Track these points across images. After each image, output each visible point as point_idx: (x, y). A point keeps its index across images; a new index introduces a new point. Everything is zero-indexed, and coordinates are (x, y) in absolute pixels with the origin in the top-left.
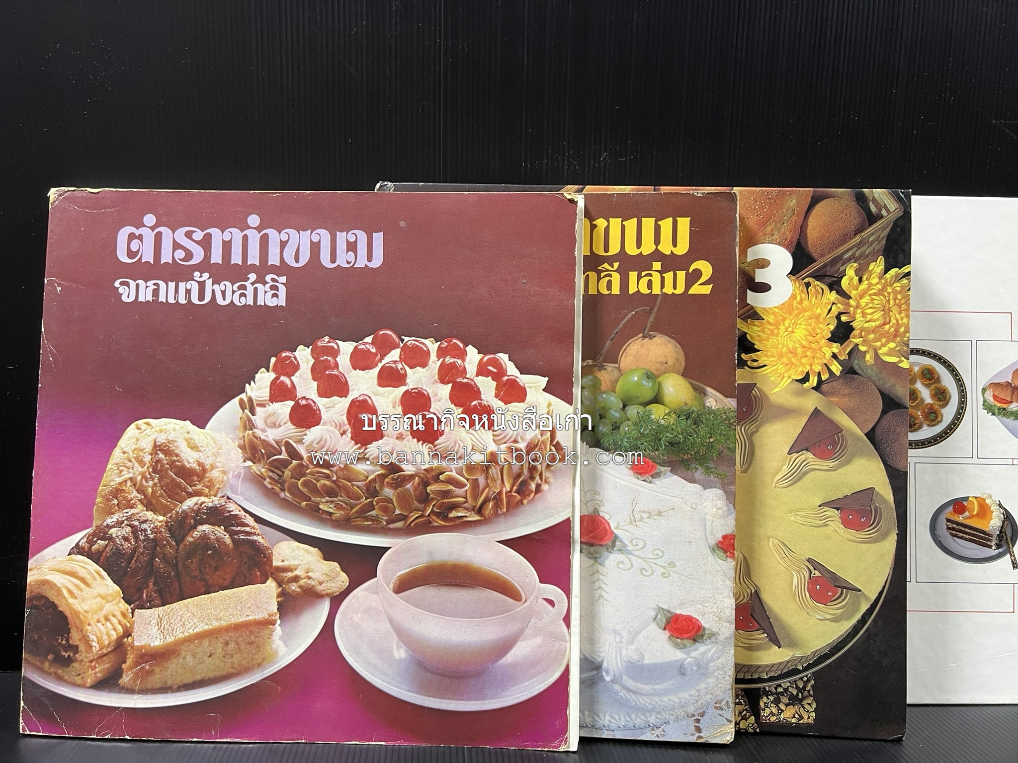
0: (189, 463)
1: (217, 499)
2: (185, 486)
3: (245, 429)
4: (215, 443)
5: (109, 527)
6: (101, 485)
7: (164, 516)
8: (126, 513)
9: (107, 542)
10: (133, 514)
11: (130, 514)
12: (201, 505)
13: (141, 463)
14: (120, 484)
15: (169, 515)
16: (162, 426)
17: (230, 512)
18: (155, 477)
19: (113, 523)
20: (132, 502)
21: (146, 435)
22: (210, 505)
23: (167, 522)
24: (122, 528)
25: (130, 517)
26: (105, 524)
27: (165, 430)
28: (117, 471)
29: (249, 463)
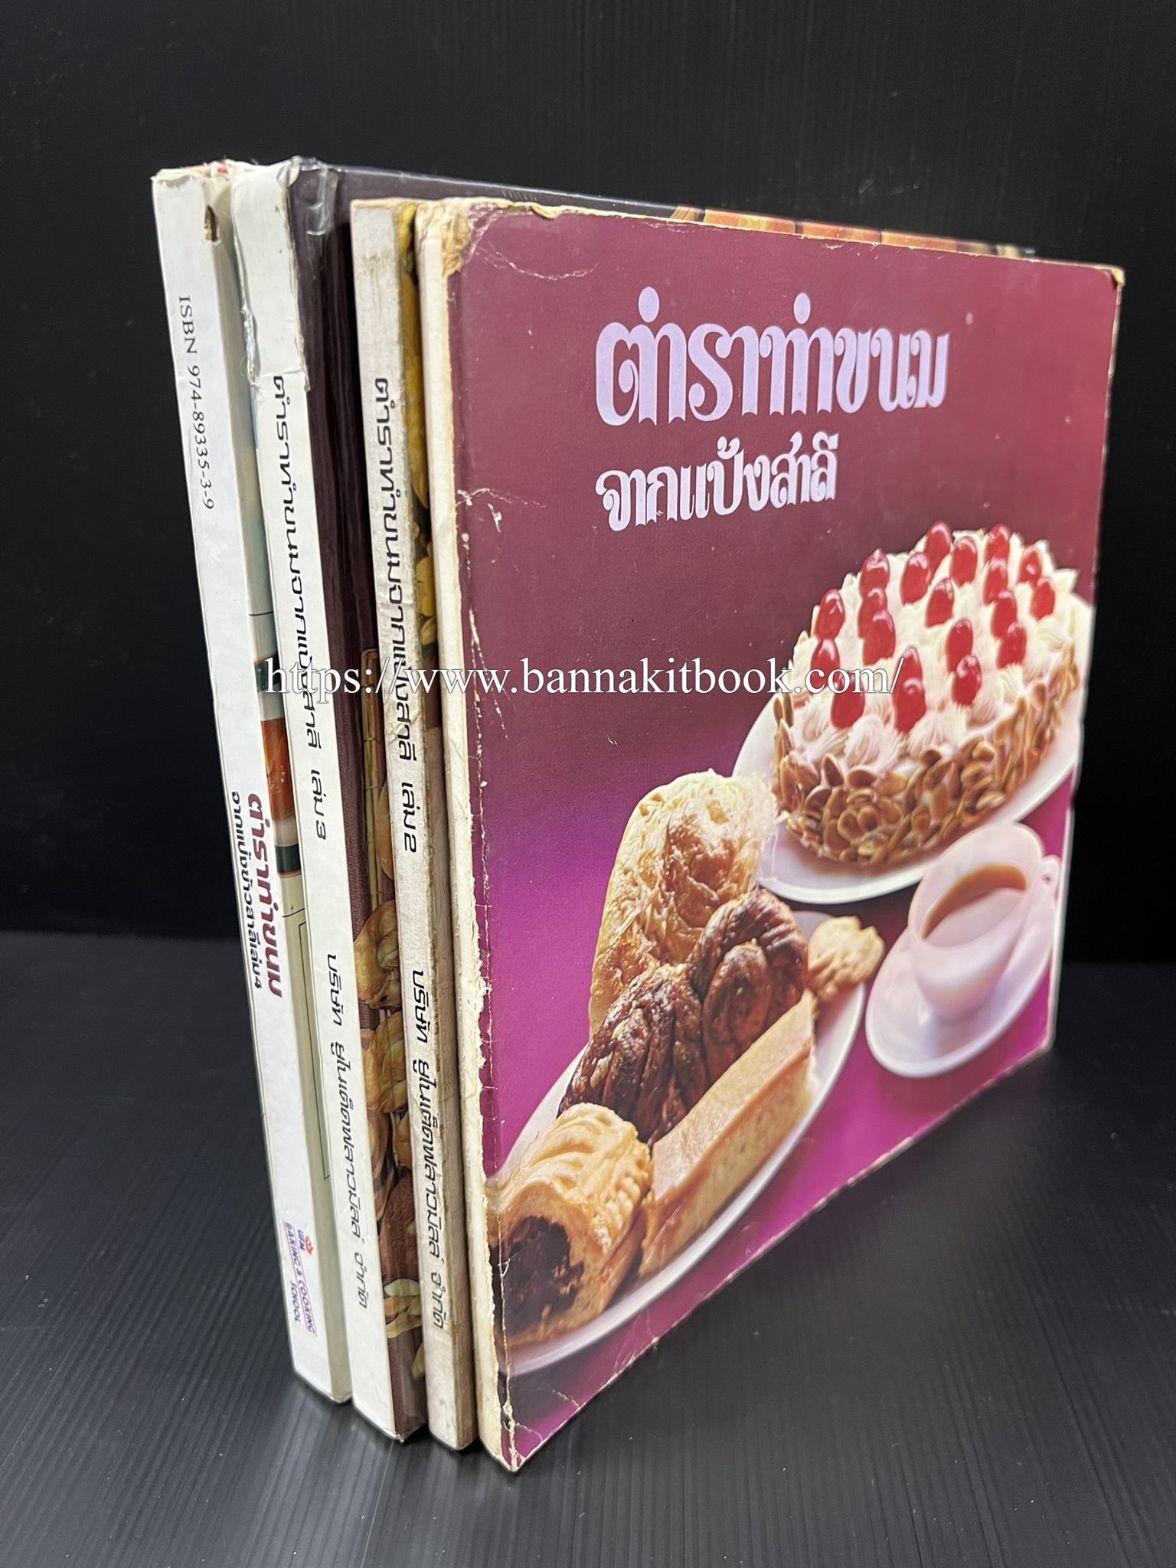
0: (713, 848)
1: (747, 895)
2: (709, 893)
3: (781, 755)
4: (745, 797)
5: (612, 1026)
6: (597, 953)
7: (683, 962)
8: (635, 985)
9: (610, 1057)
10: (644, 983)
11: (639, 984)
12: (728, 917)
13: (649, 879)
14: (624, 936)
15: (690, 956)
16: (676, 794)
17: (762, 910)
18: (670, 896)
19: (617, 1017)
20: (640, 961)
21: (655, 822)
22: (740, 910)
23: (687, 971)
24: (630, 1016)
25: (641, 991)
26: (606, 1024)
27: (680, 799)
28: (619, 912)
29: (785, 815)
